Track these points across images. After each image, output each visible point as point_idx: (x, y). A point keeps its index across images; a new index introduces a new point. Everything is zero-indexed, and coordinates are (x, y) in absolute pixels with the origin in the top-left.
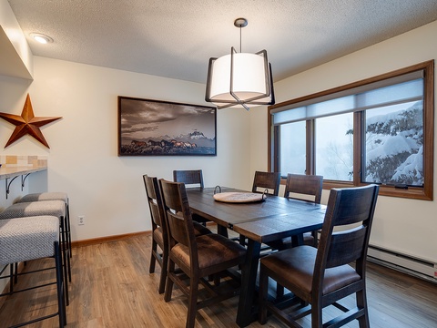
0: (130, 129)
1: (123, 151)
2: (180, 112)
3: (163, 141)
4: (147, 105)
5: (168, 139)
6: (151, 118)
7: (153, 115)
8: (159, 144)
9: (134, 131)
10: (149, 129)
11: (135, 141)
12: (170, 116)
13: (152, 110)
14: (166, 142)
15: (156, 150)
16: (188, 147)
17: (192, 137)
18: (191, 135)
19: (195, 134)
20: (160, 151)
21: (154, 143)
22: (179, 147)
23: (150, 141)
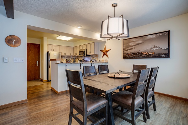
0: (126, 50)
1: (124, 57)
2: (146, 39)
3: (138, 53)
4: (132, 40)
5: (140, 52)
6: (133, 44)
7: (134, 43)
8: (136, 54)
9: (127, 50)
10: (132, 49)
11: (128, 54)
12: (141, 42)
13: (133, 41)
14: (139, 53)
15: (135, 57)
16: (151, 54)
17: (152, 49)
18: (152, 48)
19: (154, 47)
20: (137, 57)
21: (134, 54)
22: (145, 54)
23: (133, 53)
